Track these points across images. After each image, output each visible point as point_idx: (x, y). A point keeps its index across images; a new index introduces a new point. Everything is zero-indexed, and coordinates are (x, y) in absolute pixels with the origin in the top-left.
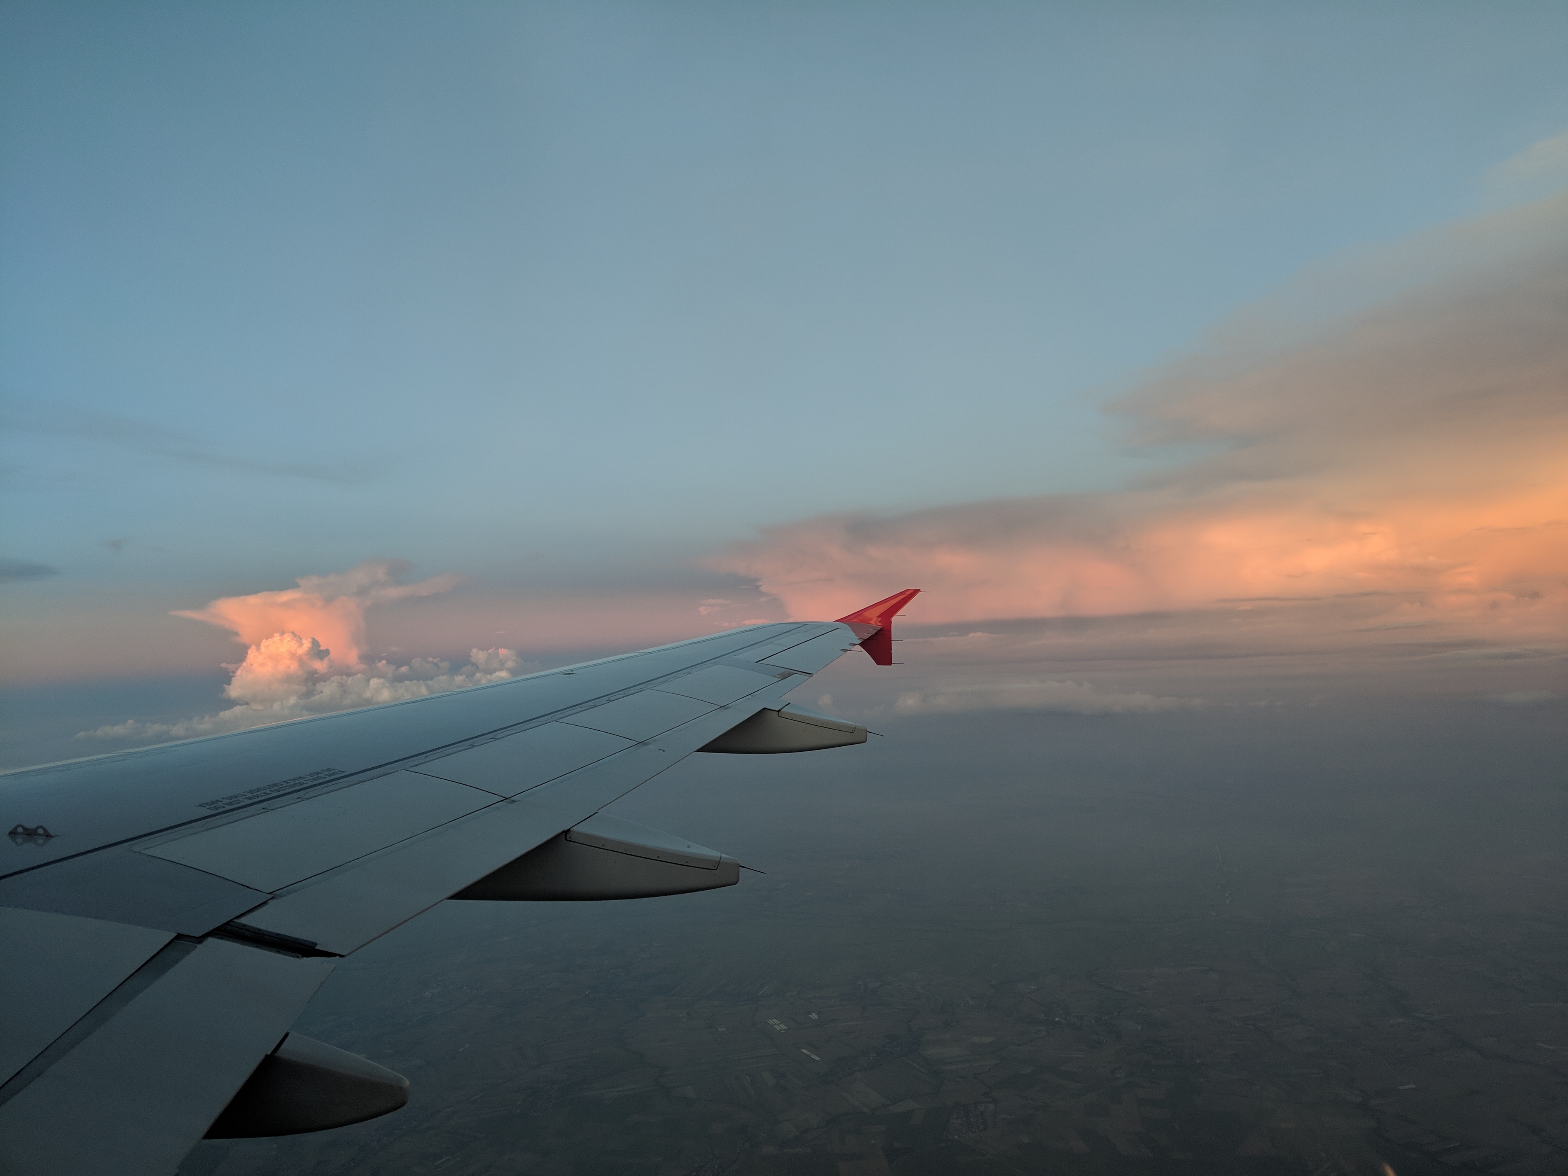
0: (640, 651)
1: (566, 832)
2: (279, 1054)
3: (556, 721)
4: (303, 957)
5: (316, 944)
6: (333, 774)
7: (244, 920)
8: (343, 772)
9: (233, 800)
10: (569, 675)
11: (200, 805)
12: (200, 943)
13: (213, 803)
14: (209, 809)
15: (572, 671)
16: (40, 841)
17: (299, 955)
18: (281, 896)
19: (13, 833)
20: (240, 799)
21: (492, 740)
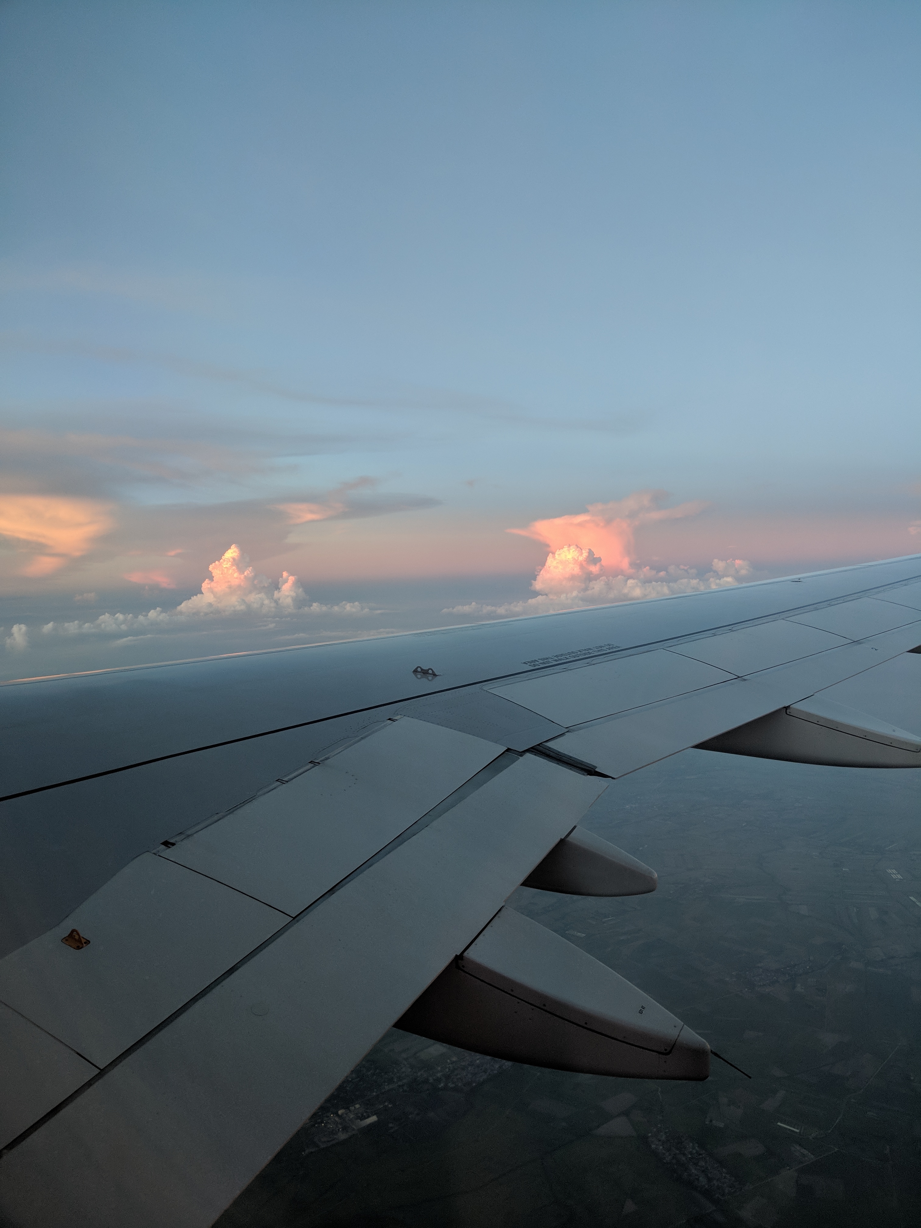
0: (861, 564)
1: (786, 708)
2: (568, 839)
3: (783, 619)
4: (587, 775)
5: (596, 768)
6: (612, 648)
7: (550, 744)
8: (619, 647)
9: (545, 661)
10: (797, 583)
11: (524, 663)
12: (521, 756)
13: (532, 661)
14: (530, 665)
15: (799, 579)
16: (430, 678)
17: (584, 773)
18: (574, 731)
19: (415, 671)
20: (550, 660)
21: (730, 631)
